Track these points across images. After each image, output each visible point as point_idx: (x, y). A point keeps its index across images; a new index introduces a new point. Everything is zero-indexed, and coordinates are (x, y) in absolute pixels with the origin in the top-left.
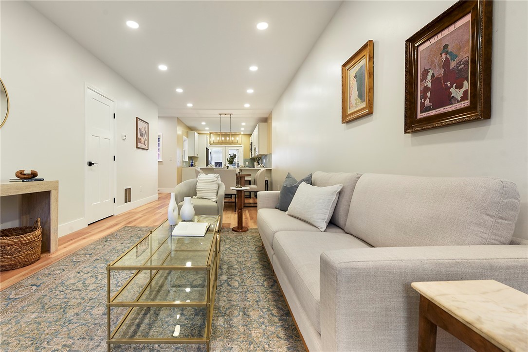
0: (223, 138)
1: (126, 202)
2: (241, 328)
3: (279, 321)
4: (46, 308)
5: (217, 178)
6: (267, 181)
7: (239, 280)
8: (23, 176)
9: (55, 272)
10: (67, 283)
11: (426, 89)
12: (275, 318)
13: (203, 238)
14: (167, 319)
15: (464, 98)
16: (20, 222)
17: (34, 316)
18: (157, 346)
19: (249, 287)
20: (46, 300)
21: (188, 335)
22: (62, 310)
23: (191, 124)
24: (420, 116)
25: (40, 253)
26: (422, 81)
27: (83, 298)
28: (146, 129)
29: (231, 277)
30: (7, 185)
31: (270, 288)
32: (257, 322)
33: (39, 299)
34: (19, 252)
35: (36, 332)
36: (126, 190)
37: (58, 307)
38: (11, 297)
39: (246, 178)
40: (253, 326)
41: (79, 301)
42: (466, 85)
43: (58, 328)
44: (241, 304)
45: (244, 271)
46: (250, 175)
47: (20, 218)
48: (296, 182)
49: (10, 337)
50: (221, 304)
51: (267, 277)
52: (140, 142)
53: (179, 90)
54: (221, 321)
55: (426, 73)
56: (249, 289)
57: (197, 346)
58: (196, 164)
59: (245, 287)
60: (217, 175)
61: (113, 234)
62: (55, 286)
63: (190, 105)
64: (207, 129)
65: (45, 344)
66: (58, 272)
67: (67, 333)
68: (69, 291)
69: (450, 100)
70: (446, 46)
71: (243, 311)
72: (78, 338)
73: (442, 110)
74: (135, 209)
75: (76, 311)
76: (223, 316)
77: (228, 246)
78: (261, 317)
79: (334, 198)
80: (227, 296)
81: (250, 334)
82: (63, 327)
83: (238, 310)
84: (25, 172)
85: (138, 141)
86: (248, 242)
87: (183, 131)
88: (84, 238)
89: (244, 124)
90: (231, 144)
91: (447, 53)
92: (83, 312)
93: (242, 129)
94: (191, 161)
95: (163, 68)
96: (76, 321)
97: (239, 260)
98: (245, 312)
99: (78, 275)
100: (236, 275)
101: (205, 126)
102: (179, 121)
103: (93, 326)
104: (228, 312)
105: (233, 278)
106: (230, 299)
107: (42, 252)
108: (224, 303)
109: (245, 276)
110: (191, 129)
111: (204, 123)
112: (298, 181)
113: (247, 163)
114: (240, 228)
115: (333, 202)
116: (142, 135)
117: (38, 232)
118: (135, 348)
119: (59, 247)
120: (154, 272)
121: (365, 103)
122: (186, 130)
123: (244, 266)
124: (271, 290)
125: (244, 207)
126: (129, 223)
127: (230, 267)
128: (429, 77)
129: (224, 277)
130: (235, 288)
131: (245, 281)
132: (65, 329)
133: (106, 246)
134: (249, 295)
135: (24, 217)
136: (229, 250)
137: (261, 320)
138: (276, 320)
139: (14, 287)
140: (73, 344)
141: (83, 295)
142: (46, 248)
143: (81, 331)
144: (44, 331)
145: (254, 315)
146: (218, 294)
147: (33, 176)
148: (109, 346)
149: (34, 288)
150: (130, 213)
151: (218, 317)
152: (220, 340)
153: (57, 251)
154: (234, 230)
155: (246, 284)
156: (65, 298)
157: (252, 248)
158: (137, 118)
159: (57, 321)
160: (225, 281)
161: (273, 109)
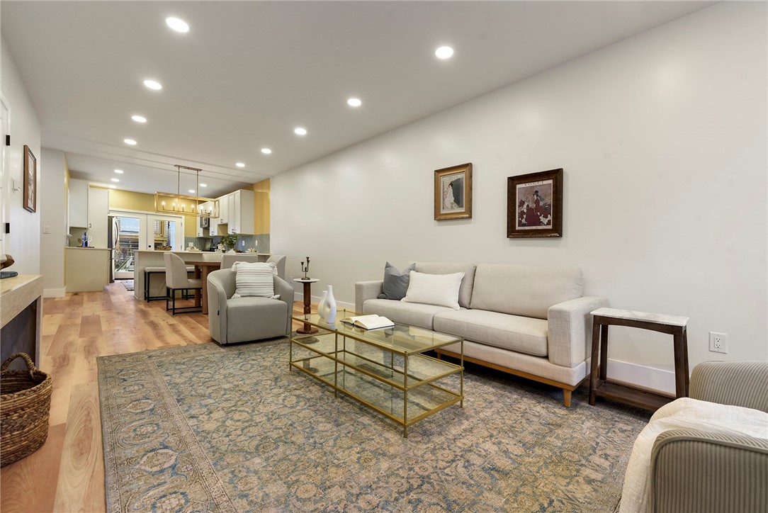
9: (145, 431)
11: (522, 213)
15: (549, 223)
24: (518, 228)
26: (519, 207)
28: (33, 171)
42: (550, 217)
53: (139, 119)
55: (522, 203)
63: (130, 142)
69: (540, 223)
70: (537, 192)
73: (534, 228)
79: (460, 283)
87: (67, 178)
89: (203, 185)
91: (537, 196)
93: (192, 191)
113: (191, 245)
121: (464, 208)
128: (525, 206)
158: (26, 149)
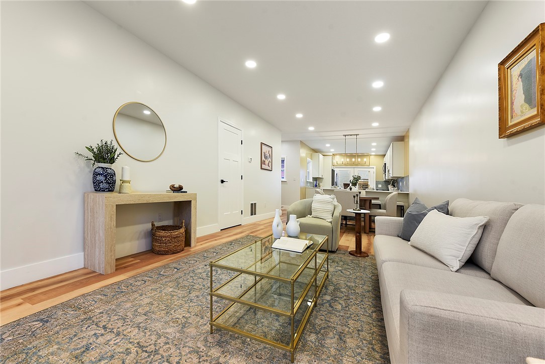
0: (348, 160)
1: (252, 215)
2: (333, 351)
3: (380, 359)
4: (179, 286)
5: (333, 199)
6: (403, 206)
7: (344, 304)
8: (174, 189)
9: (190, 262)
10: (196, 272)
12: (376, 353)
13: (301, 254)
14: (262, 320)
16: (174, 222)
17: (171, 290)
18: (249, 339)
19: (353, 314)
20: (181, 280)
21: (278, 340)
22: (189, 291)
23: (315, 146)
25: (183, 246)
27: (204, 286)
28: (270, 153)
29: (334, 299)
30: (163, 195)
31: (379, 321)
32: (353, 351)
33: (177, 279)
34: (170, 243)
35: (169, 301)
36: (252, 204)
37: (186, 288)
38: (161, 273)
39: (373, 202)
40: (347, 353)
41: (201, 287)
43: (183, 302)
44: (339, 328)
45: (351, 297)
46: (377, 199)
47: (173, 219)
48: (426, 208)
49: (154, 300)
50: (318, 321)
51: (378, 308)
52: (264, 164)
53: (299, 116)
54: (313, 337)
56: (352, 316)
57: (284, 352)
58: (321, 184)
59: (349, 312)
60: (332, 196)
61: (237, 240)
62: (188, 272)
63: (311, 128)
64: (332, 150)
65: (172, 312)
66: (193, 262)
67: (188, 308)
68: (196, 278)
71: (339, 335)
72: (194, 314)
74: (260, 222)
75: (197, 294)
76: (317, 334)
77: (340, 269)
78: (358, 347)
79: (475, 232)
80: (326, 316)
81: (341, 360)
82: (186, 303)
83: (335, 332)
84: (175, 186)
85: (262, 163)
86: (365, 268)
87: (307, 153)
88: (216, 240)
89: (374, 144)
90: (357, 165)
92: (202, 296)
93: (373, 149)
94: (315, 182)
95: (281, 97)
96: (195, 301)
97: (349, 284)
98: (341, 337)
99: (205, 267)
100: (341, 298)
101: (330, 147)
102: (303, 144)
103: (206, 308)
104: (322, 331)
105: (337, 301)
106: (328, 319)
107: (185, 246)
108: (321, 322)
109: (351, 302)
110: (315, 151)
111: (328, 145)
112: (429, 208)
113: (380, 186)
114: (358, 252)
115: (473, 237)
116: (266, 157)
117: (182, 230)
118: (231, 335)
119: (197, 244)
120: (258, 278)
121: (536, 109)
122: (310, 152)
123: (353, 291)
124: (379, 323)
125: (369, 231)
126: (252, 233)
127: (337, 289)
129: (328, 298)
130: (337, 311)
131: (350, 307)
132: (187, 305)
133: (230, 249)
134: (351, 322)
135: (176, 218)
136: (340, 272)
137: (359, 351)
138: (377, 356)
139: (164, 267)
140: (190, 317)
141: (204, 283)
142: (188, 243)
143: (197, 309)
144: (174, 302)
145: (351, 343)
146: (317, 312)
147: (179, 189)
148: (212, 327)
149: (176, 270)
150: (254, 224)
151: (311, 332)
152: (307, 355)
153: (195, 246)
154: (351, 253)
155: (351, 310)
156: (193, 282)
157: (368, 274)
158: (262, 144)
159: (183, 297)
160: (328, 301)
161: (410, 126)
